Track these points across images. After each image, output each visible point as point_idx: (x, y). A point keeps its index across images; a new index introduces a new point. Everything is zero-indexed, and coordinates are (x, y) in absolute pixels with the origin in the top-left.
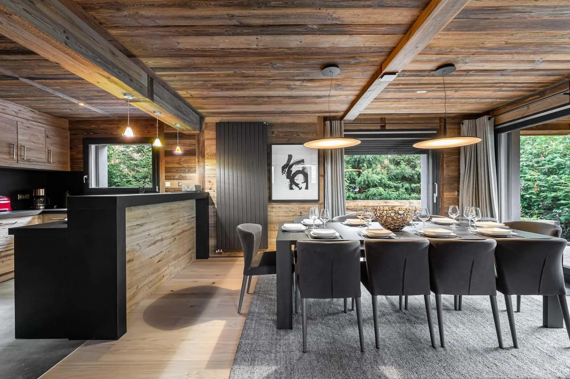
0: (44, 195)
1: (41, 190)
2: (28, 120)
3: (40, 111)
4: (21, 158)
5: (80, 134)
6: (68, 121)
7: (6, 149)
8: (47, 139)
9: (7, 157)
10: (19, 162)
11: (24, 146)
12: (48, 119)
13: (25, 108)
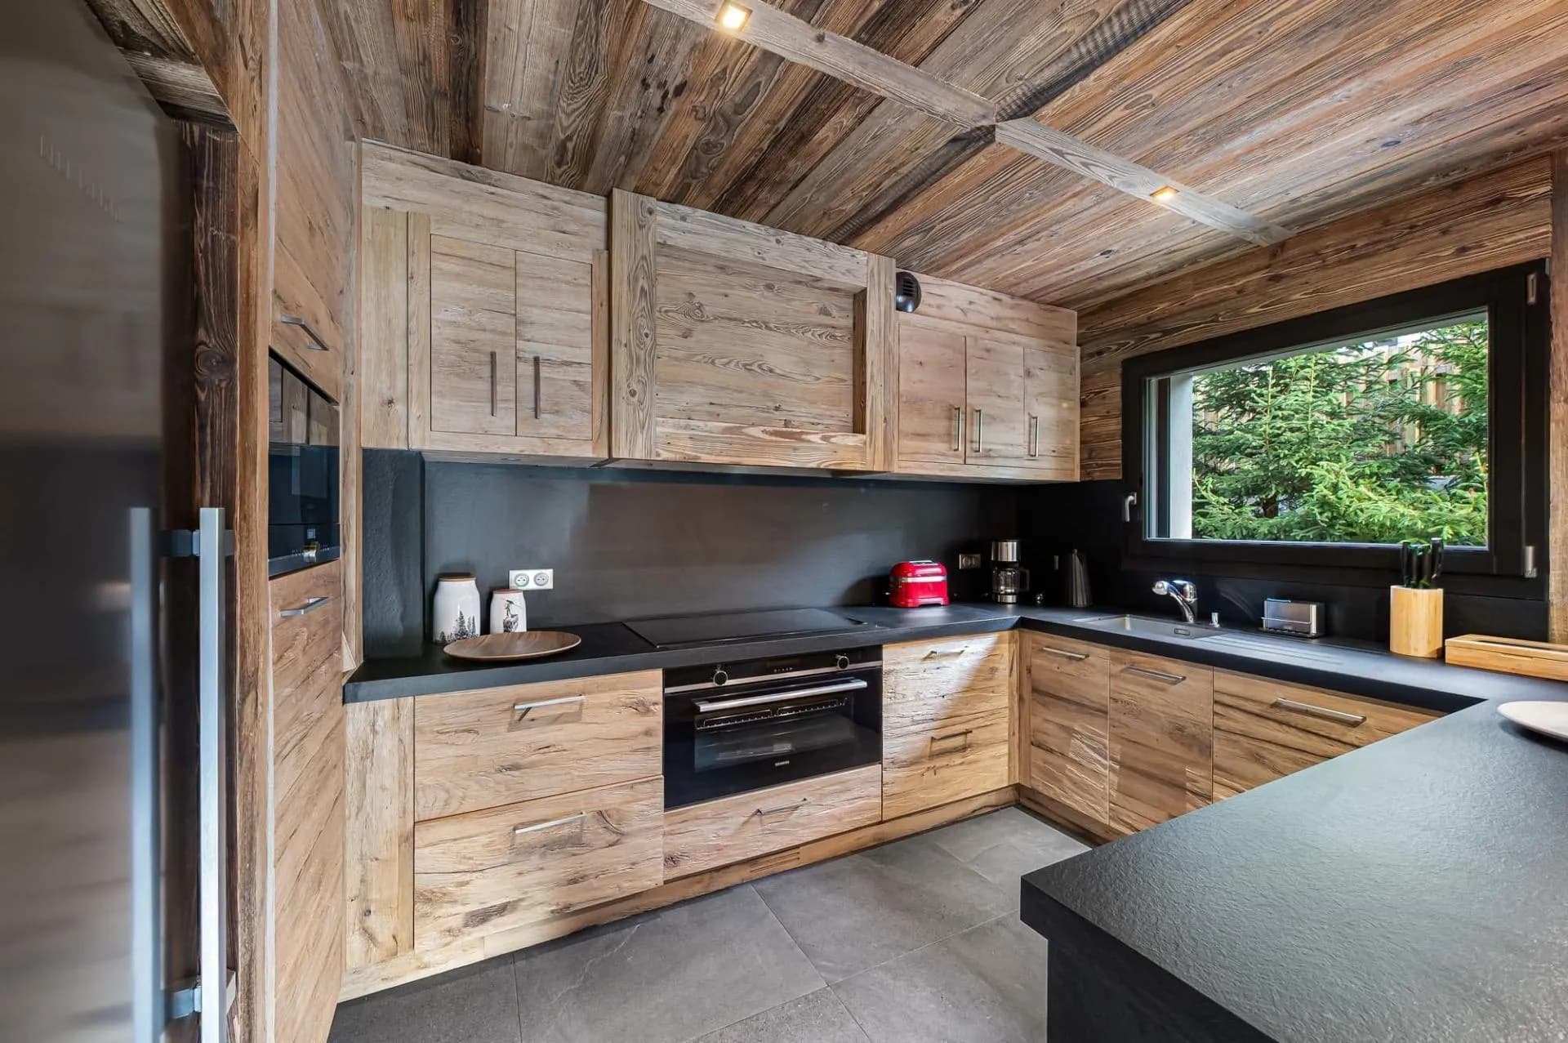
0: (1015, 560)
1: (1010, 544)
2: (987, 329)
3: (1013, 296)
4: (972, 448)
5: (1114, 347)
6: (1076, 313)
7: (941, 426)
8: (1028, 382)
9: (942, 447)
10: (968, 461)
11: (980, 411)
12: (1030, 316)
13: (981, 293)
